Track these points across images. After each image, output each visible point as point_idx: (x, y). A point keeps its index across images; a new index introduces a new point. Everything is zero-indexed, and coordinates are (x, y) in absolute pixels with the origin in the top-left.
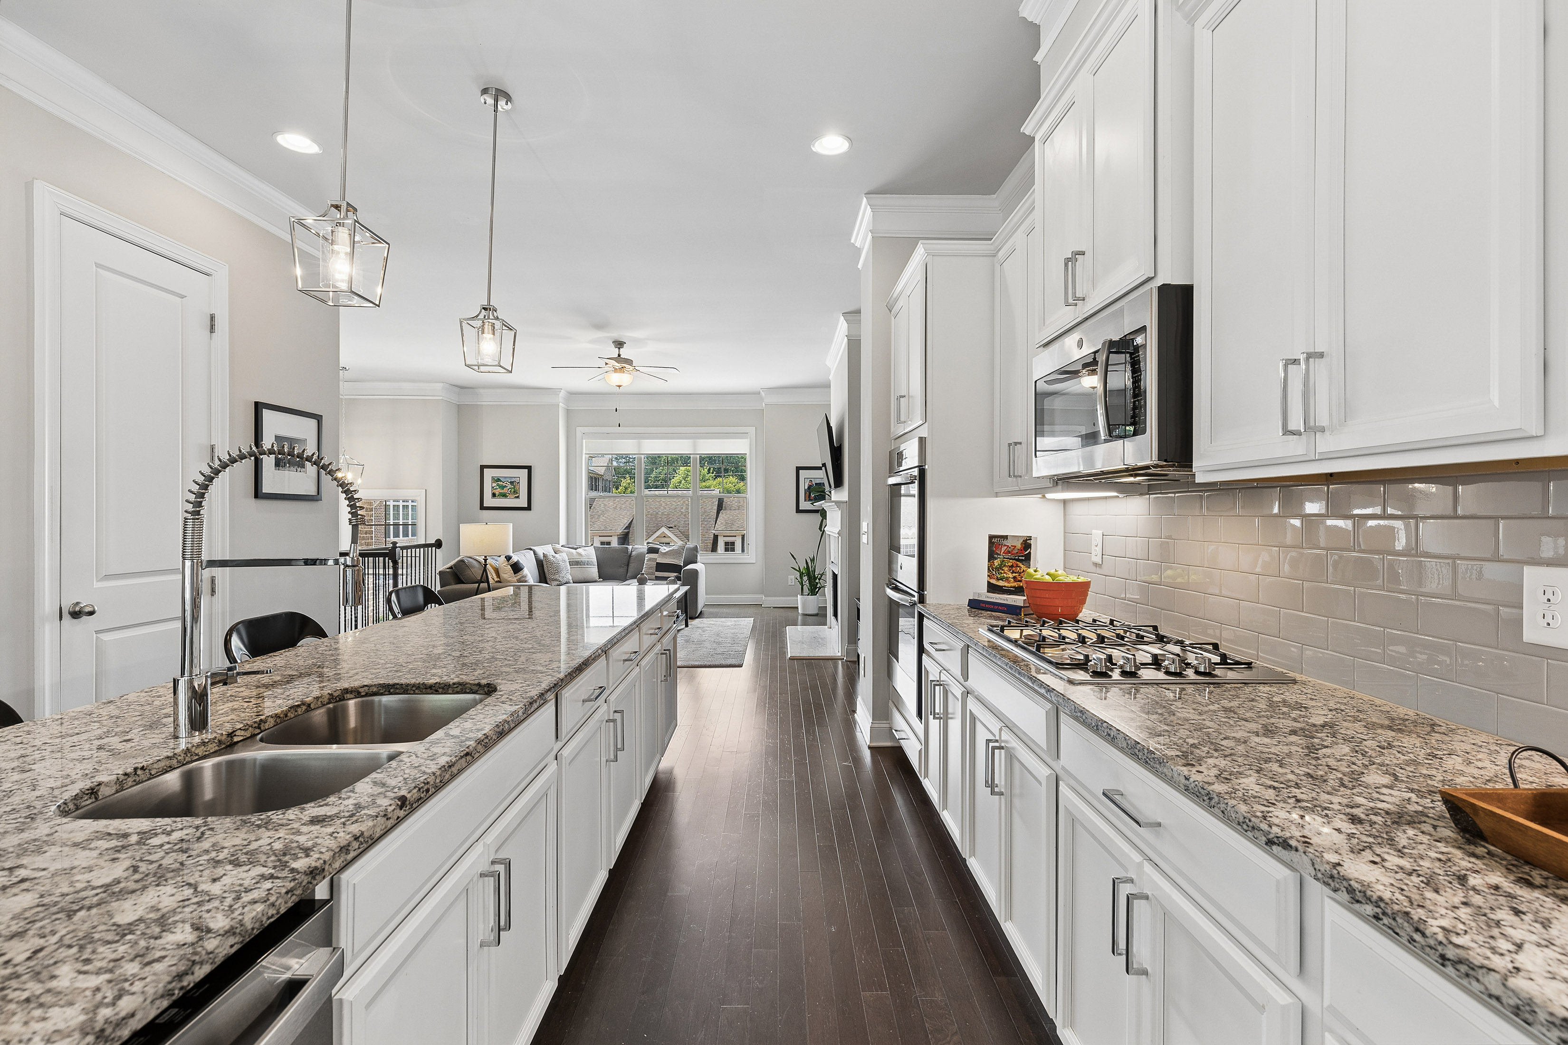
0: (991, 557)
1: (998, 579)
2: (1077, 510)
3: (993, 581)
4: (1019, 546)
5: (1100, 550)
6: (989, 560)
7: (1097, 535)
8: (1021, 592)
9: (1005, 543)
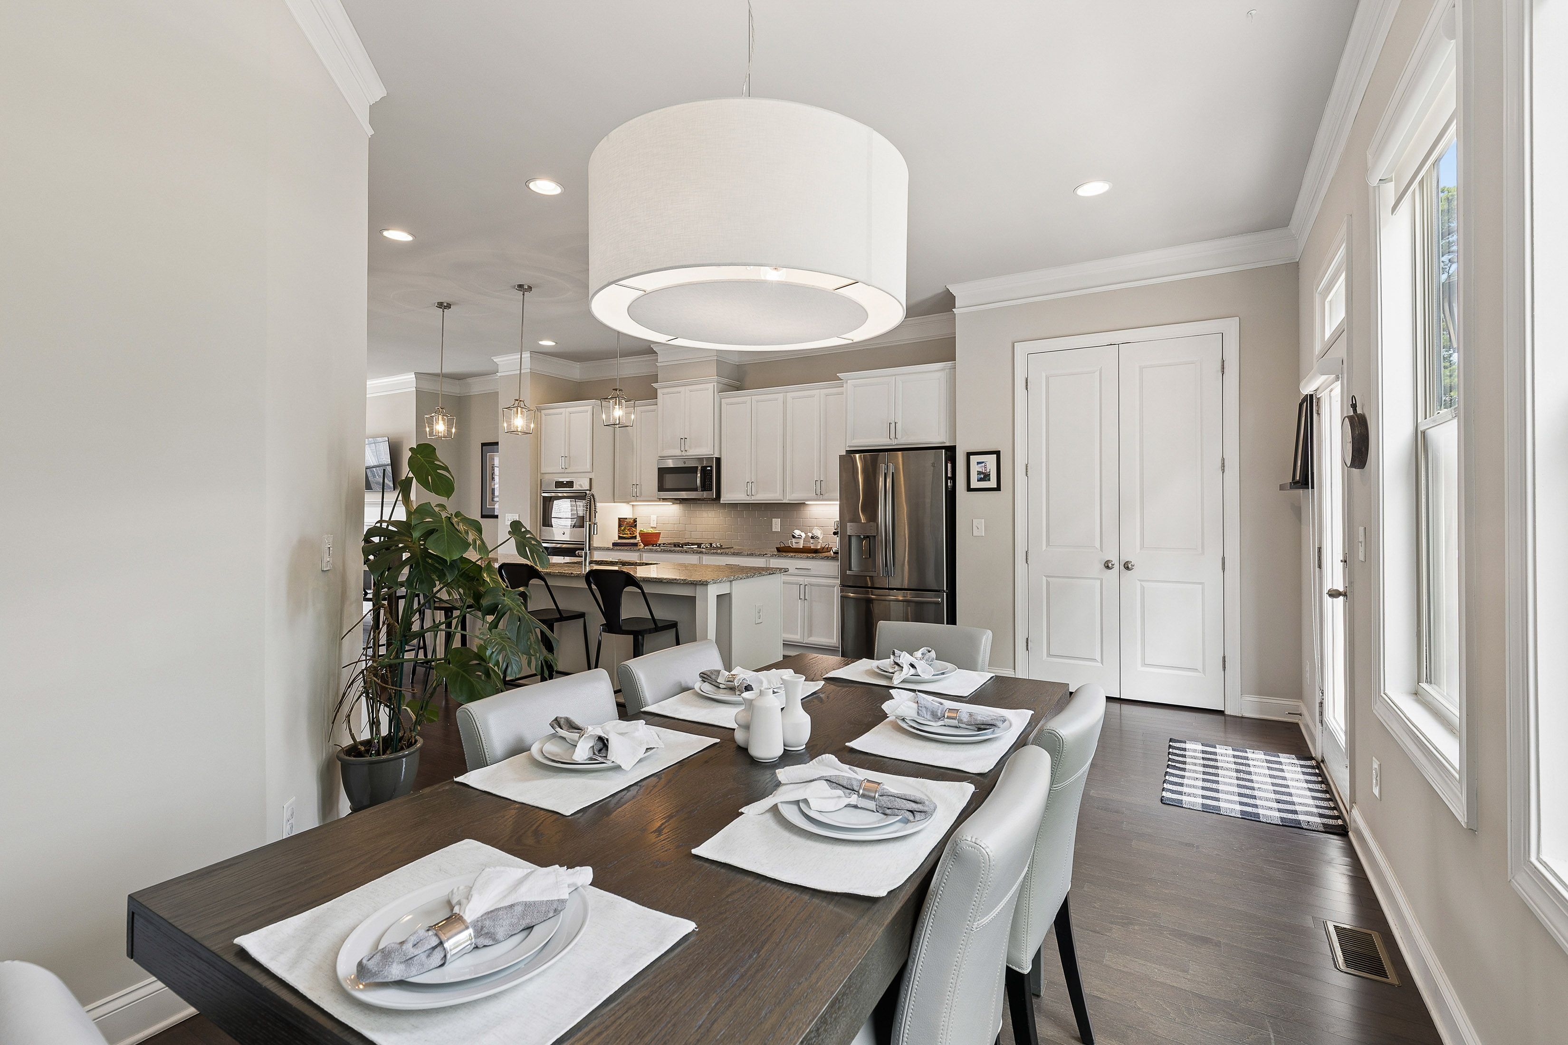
0: (620, 526)
1: (623, 534)
2: (636, 508)
3: (620, 535)
4: (632, 521)
5: (655, 522)
6: (619, 527)
7: (654, 518)
8: (635, 537)
9: (626, 520)
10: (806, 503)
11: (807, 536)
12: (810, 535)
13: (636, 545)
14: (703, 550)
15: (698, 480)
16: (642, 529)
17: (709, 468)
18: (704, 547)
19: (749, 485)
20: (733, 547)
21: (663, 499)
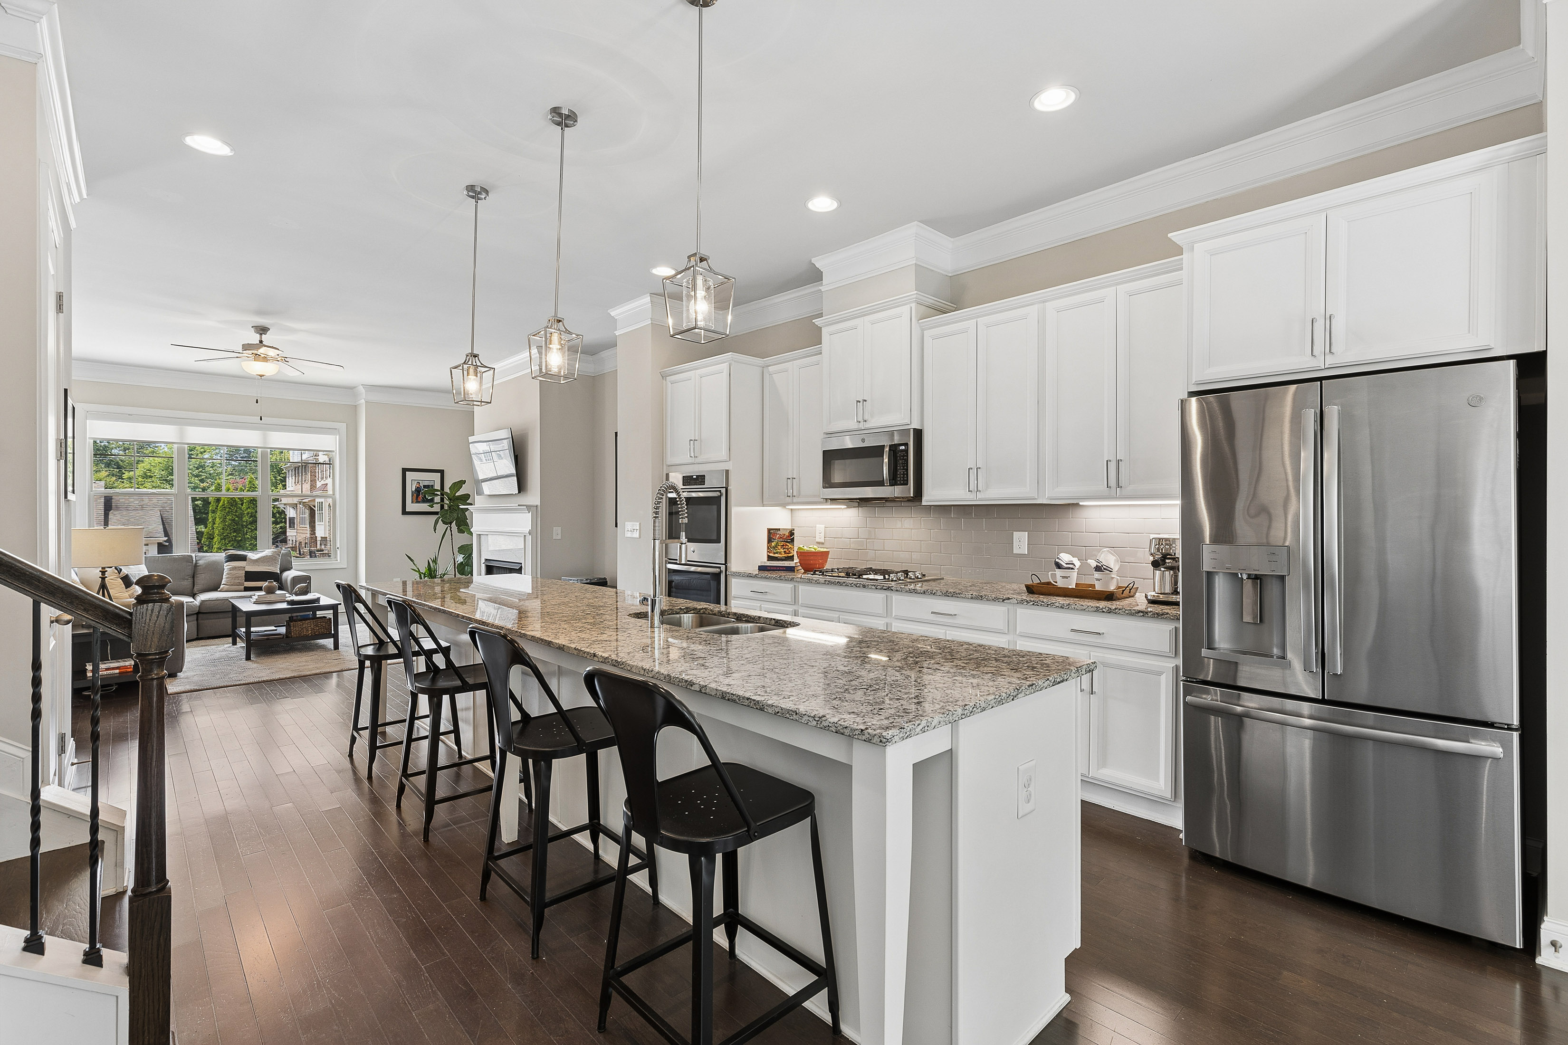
0: (770, 541)
1: (774, 553)
3: (771, 555)
4: (787, 534)
5: (822, 535)
6: (768, 543)
7: (820, 528)
8: (791, 558)
9: (779, 532)
10: (1081, 503)
11: (1084, 565)
12: (1093, 564)
13: (791, 569)
14: (893, 583)
15: (884, 468)
16: (801, 546)
17: (903, 447)
18: (895, 579)
19: (973, 474)
20: (943, 579)
21: (831, 499)
